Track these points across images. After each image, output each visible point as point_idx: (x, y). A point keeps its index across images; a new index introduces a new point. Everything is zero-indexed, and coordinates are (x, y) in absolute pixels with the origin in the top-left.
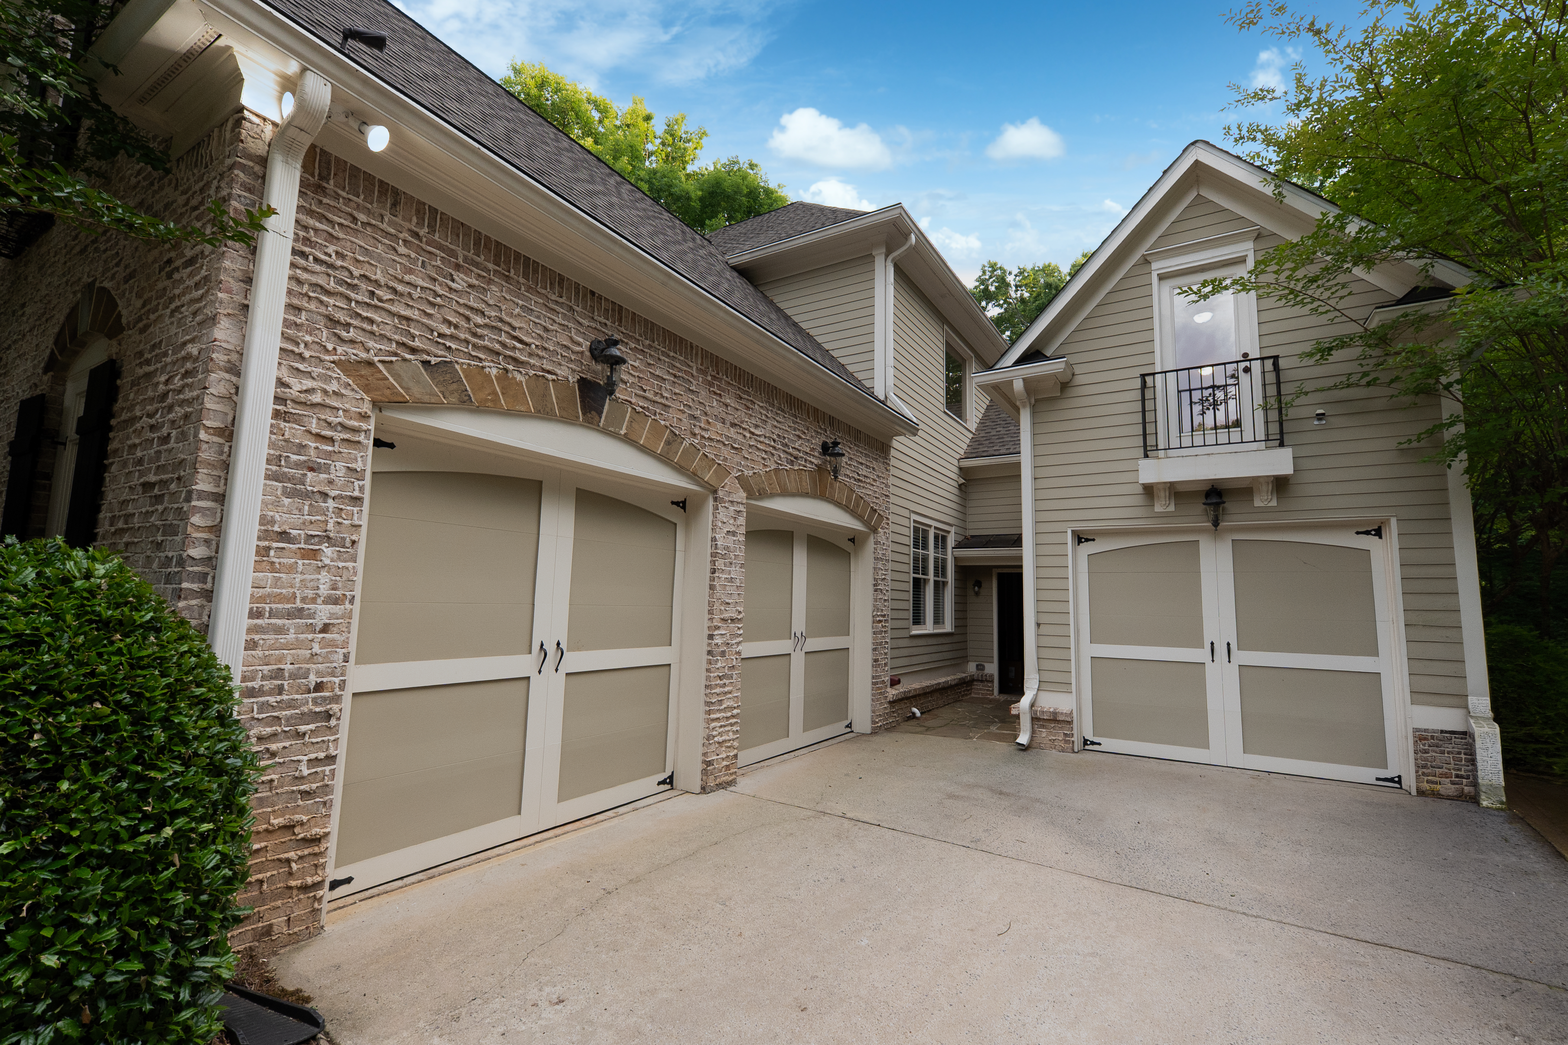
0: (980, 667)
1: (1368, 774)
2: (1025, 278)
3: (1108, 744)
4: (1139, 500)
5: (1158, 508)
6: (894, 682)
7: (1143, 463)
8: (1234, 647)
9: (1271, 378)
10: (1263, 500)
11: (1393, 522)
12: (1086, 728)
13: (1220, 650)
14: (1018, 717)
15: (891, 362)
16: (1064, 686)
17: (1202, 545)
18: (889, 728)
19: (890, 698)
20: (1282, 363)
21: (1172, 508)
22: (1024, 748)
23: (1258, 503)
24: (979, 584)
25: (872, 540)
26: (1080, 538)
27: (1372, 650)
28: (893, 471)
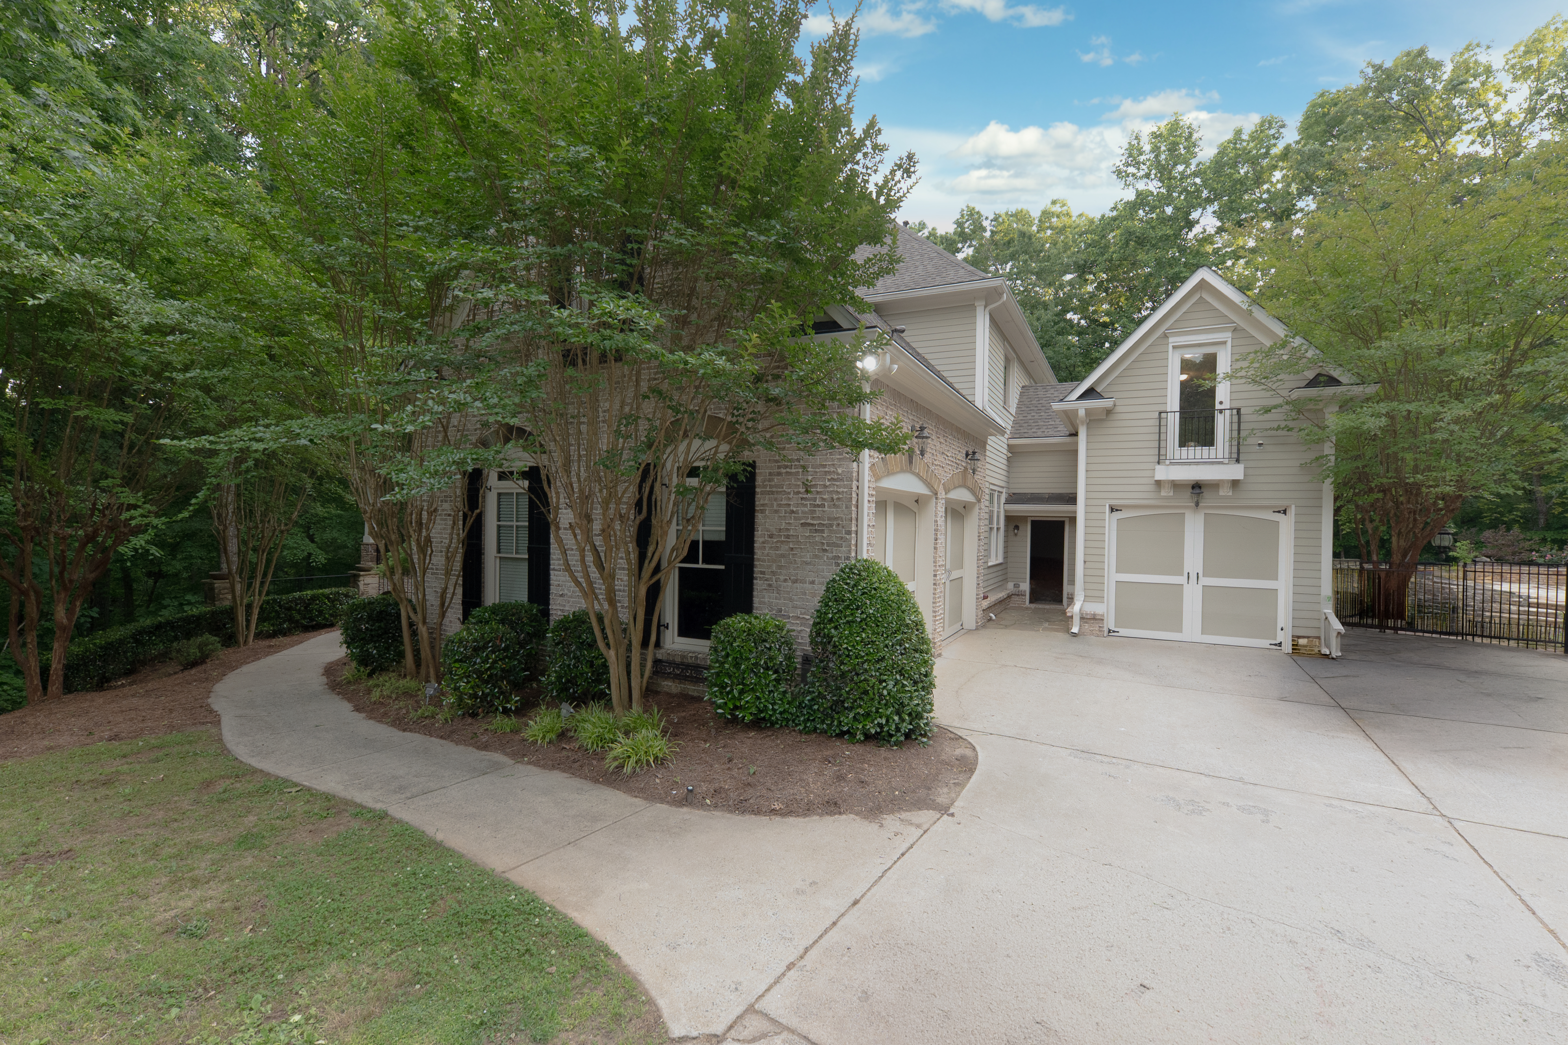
0: (1016, 586)
1: (1265, 643)
2: (1000, 224)
3: (1123, 632)
4: (1152, 488)
5: (1163, 493)
6: (985, 598)
7: (1158, 467)
8: (1201, 575)
9: (1235, 419)
10: (1225, 492)
11: (1293, 507)
12: (1110, 623)
13: (1193, 577)
14: (1072, 617)
15: (987, 384)
16: (1100, 599)
17: (1186, 516)
18: (984, 626)
19: (984, 607)
20: (1242, 411)
21: (1171, 494)
22: (1074, 635)
23: (1221, 493)
24: (1017, 527)
25: (977, 507)
26: (1112, 510)
27: (1275, 577)
28: (988, 459)
